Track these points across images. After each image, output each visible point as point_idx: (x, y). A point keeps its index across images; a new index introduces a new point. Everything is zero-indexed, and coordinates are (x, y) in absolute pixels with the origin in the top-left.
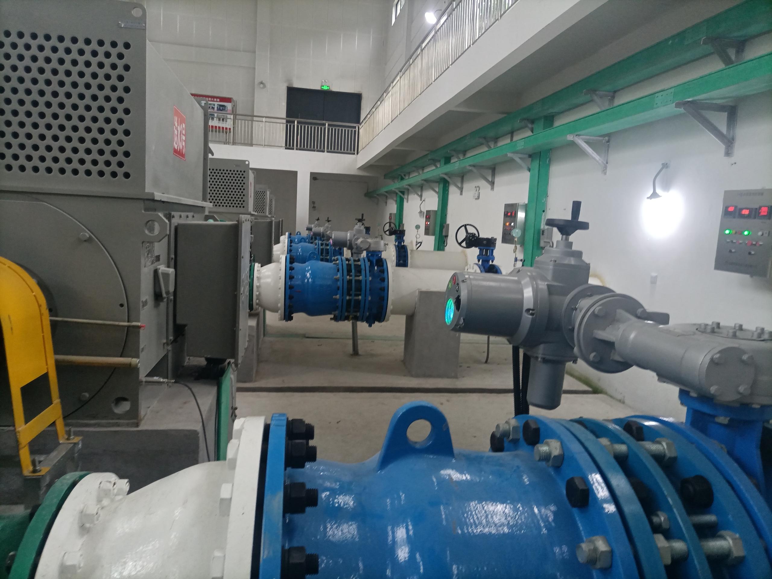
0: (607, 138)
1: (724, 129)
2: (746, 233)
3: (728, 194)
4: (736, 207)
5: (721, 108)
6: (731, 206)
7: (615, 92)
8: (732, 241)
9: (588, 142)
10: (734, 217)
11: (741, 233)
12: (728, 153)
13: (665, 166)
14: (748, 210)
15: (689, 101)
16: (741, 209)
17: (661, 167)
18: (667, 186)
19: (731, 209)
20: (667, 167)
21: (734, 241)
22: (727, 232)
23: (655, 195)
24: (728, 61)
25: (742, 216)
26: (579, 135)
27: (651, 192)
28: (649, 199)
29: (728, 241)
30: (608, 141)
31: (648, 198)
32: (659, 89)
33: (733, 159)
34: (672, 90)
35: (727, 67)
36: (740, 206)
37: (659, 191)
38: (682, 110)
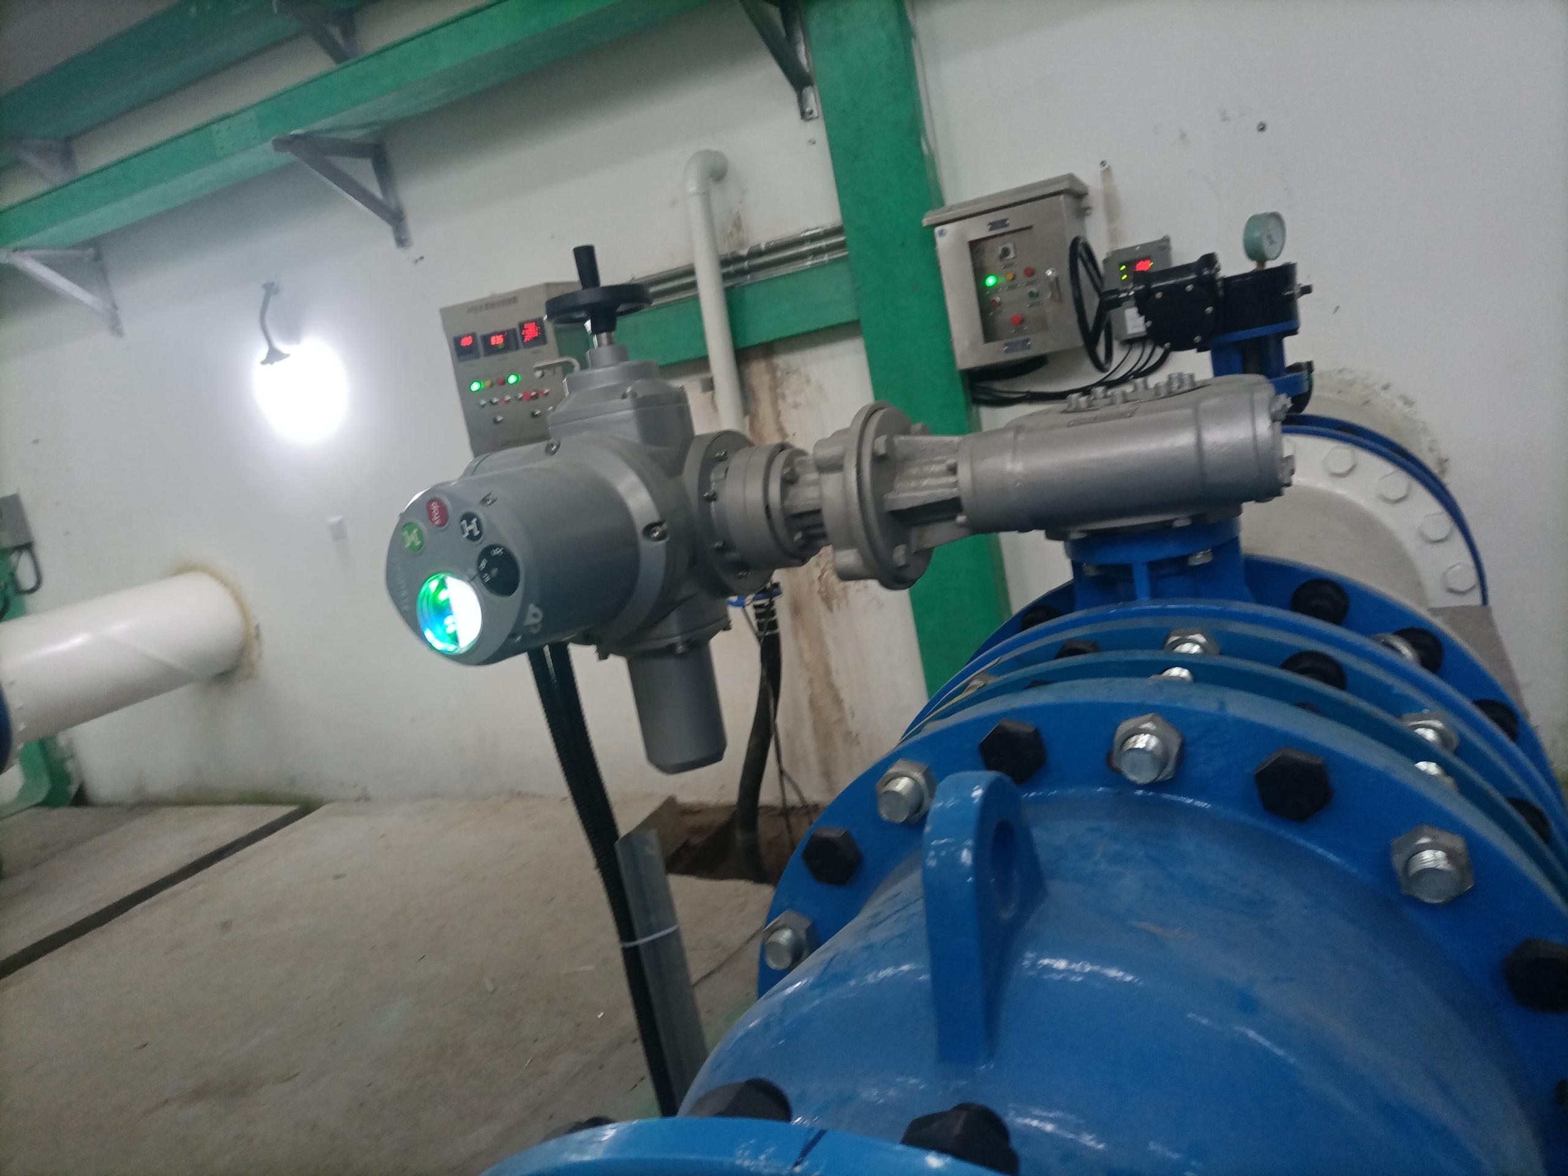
0: (91, 251)
1: (376, 190)
2: (512, 379)
3: (449, 314)
4: (474, 335)
5: (356, 150)
6: (464, 337)
7: (69, 139)
8: (491, 402)
9: (49, 263)
10: (478, 357)
11: (504, 382)
12: (402, 241)
13: (271, 289)
14: (501, 336)
15: (297, 137)
16: (486, 339)
17: (262, 293)
18: (292, 333)
19: (466, 342)
20: (276, 291)
21: (495, 400)
22: (475, 387)
23: (274, 355)
24: (339, 56)
25: (491, 350)
26: (22, 249)
27: (263, 351)
28: (268, 365)
29: (483, 402)
30: (98, 257)
31: (263, 363)
32: (215, 114)
33: (413, 252)
34: (251, 114)
35: (342, 65)
36: (481, 331)
37: (280, 346)
38: (287, 157)
